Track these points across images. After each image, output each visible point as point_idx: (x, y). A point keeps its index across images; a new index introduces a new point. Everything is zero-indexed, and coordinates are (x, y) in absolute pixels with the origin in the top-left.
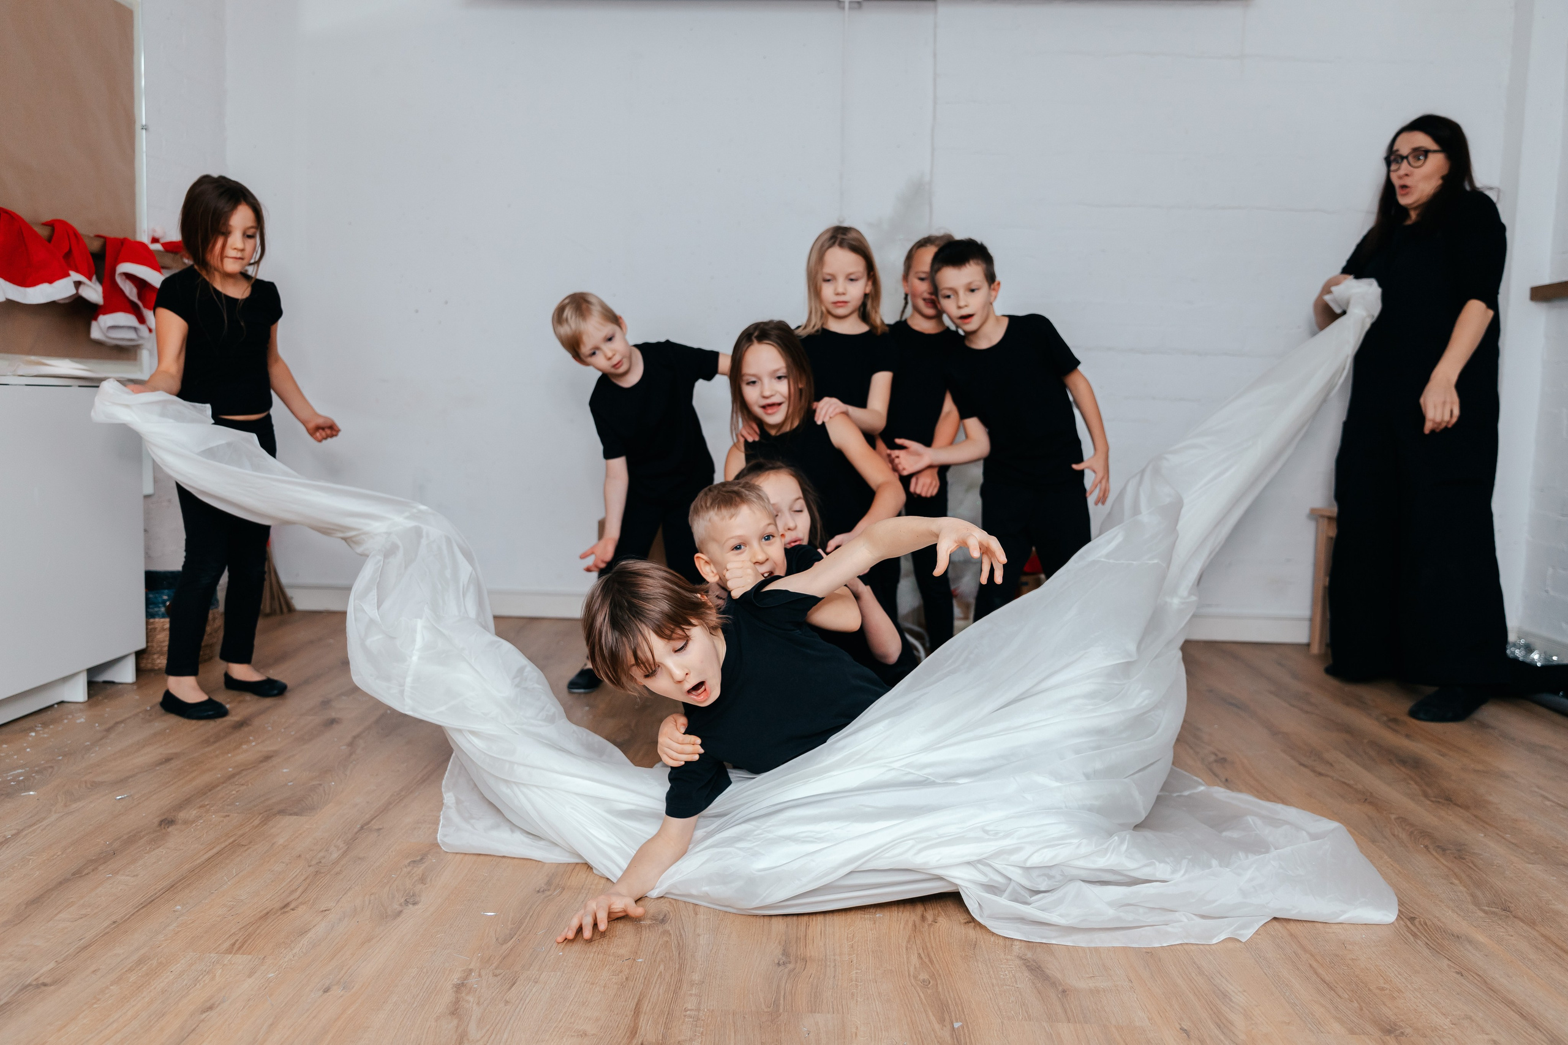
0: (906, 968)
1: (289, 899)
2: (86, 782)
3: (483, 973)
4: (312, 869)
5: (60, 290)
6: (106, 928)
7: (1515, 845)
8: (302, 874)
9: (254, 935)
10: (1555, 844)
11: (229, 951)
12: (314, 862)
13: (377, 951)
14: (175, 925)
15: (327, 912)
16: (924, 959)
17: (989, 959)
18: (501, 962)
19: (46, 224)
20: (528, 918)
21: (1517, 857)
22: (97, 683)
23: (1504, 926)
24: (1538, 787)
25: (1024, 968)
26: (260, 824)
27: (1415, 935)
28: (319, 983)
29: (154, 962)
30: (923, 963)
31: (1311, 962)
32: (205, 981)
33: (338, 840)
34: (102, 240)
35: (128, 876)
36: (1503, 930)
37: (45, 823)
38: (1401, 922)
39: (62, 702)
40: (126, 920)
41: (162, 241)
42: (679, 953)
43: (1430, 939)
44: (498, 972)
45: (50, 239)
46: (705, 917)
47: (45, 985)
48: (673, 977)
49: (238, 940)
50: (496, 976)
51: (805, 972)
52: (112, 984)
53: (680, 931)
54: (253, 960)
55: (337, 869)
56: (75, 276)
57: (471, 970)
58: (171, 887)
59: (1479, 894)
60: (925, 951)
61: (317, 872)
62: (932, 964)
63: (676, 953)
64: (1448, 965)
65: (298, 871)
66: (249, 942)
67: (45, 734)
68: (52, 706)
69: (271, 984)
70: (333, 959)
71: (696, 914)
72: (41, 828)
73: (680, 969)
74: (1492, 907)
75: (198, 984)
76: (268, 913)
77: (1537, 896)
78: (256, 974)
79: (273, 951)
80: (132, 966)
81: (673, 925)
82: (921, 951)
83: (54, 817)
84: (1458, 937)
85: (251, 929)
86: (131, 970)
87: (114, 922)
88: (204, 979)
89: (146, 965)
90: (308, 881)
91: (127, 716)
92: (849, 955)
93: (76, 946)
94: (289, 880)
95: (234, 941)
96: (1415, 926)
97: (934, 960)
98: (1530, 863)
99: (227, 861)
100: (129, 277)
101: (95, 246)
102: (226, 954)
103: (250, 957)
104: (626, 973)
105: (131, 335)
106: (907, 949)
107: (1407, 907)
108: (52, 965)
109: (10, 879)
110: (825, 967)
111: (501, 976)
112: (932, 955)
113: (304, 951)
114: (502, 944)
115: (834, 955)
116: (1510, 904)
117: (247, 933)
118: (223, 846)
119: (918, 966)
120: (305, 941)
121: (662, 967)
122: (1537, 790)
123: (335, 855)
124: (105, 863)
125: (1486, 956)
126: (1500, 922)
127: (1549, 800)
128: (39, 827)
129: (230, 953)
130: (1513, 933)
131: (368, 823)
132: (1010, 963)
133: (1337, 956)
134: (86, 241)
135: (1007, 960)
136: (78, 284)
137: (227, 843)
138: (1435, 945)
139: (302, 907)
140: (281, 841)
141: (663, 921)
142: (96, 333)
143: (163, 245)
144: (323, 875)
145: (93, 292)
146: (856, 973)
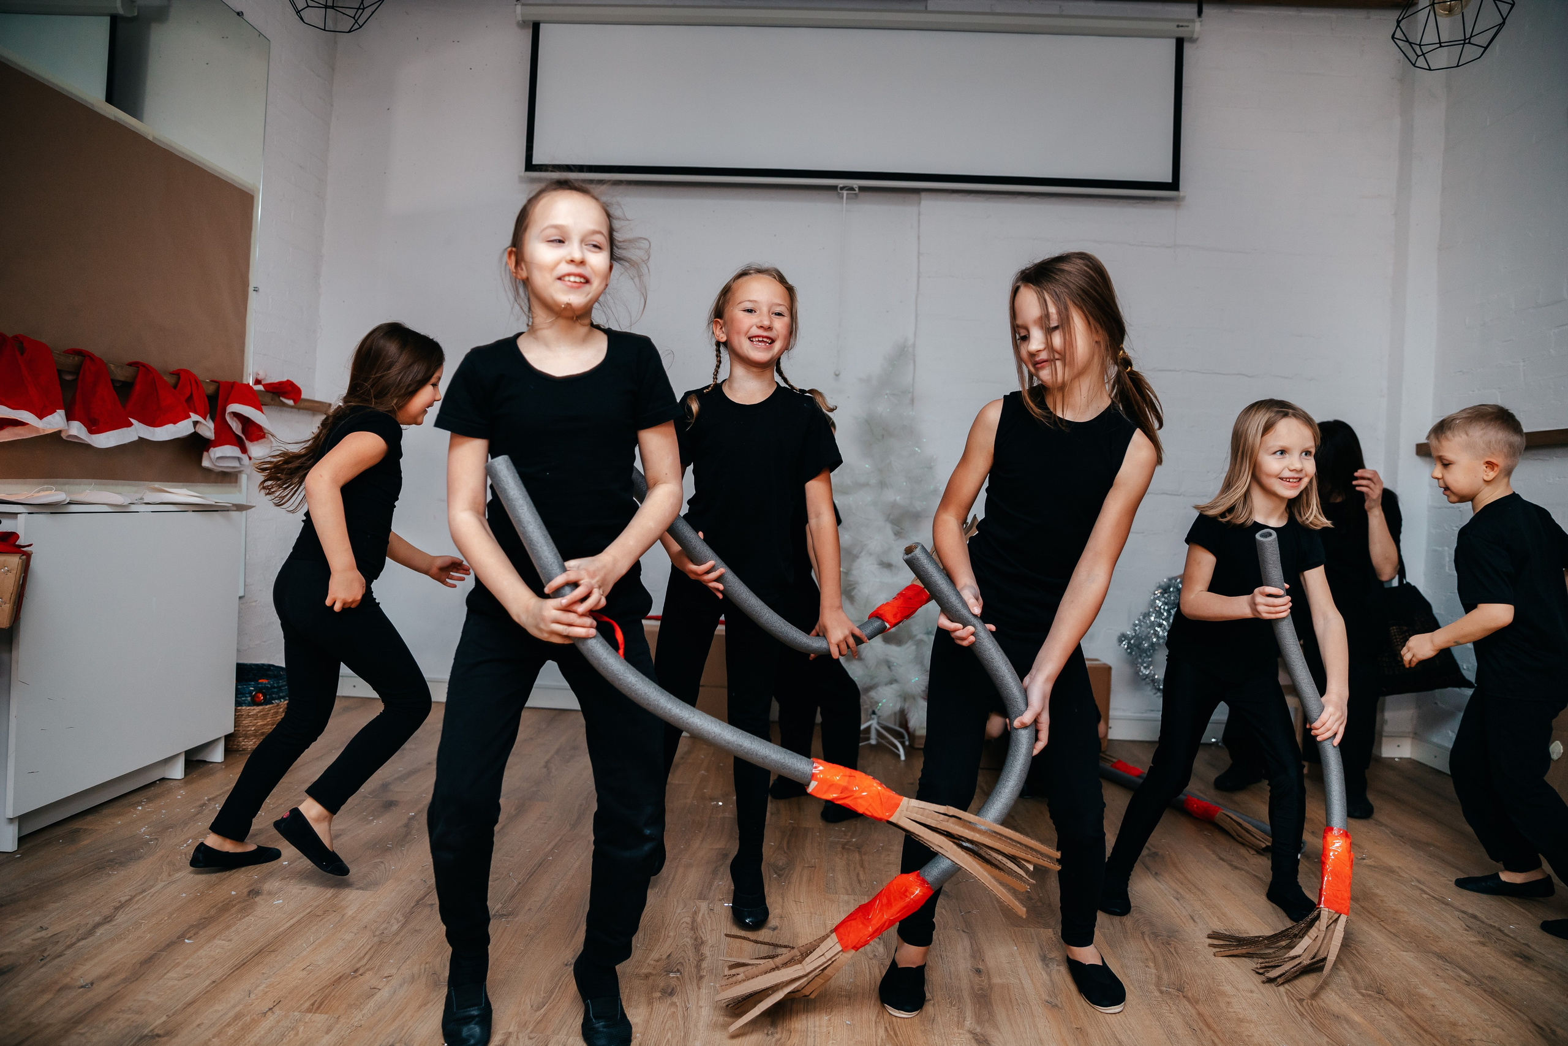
0: (874, 1040)
1: (358, 966)
2: (185, 854)
3: (520, 1036)
4: (376, 939)
5: (182, 429)
6: (207, 987)
7: (1394, 934)
8: (368, 943)
9: (330, 997)
10: (1427, 934)
11: (309, 1010)
12: (377, 933)
13: (431, 1014)
14: (264, 985)
15: (390, 978)
16: (890, 1032)
17: (945, 1033)
18: (535, 1027)
19: (172, 373)
20: (558, 988)
21: (1394, 945)
22: (193, 761)
23: (1377, 1007)
24: (1419, 882)
25: (973, 1041)
26: (332, 896)
27: (1302, 1015)
28: (384, 1040)
29: (248, 1018)
30: (888, 1035)
31: (1213, 1038)
32: (290, 1036)
33: (397, 914)
34: (217, 384)
35: (223, 940)
36: (1376, 1011)
37: (153, 890)
38: (1292, 1003)
39: (163, 779)
40: (223, 981)
41: (263, 383)
42: (684, 1023)
43: (1313, 1017)
44: (533, 1035)
45: (175, 386)
46: (707, 991)
47: (159, 1036)
48: (679, 1043)
49: (316, 1001)
50: (531, 1039)
51: (789, 1041)
52: (213, 1038)
53: (685, 1003)
54: (330, 1019)
55: (398, 939)
56: (194, 417)
57: (510, 1033)
58: (260, 952)
59: (1359, 978)
60: (891, 1026)
61: (381, 941)
62: (896, 1037)
63: (681, 1022)
64: (1327, 1042)
65: (365, 940)
66: (326, 1002)
67: (150, 808)
68: (155, 782)
69: (345, 1040)
70: (395, 1020)
71: (699, 988)
72: (150, 895)
73: (685, 1036)
74: (1369, 991)
75: (285, 1039)
76: (340, 977)
77: (1407, 981)
78: (332, 1031)
79: (346, 1012)
80: (229, 1022)
81: (680, 997)
82: (887, 1025)
83: (160, 885)
84: (1338, 1017)
85: (327, 991)
86: (229, 1025)
87: (214, 982)
88: (289, 1034)
89: (241, 1021)
90: (373, 950)
91: (218, 793)
92: (828, 1027)
93: (184, 1002)
94: (357, 948)
95: (313, 1001)
96: (1303, 1006)
97: (898, 1033)
98: (1404, 951)
99: (306, 930)
100: (236, 415)
101: (210, 389)
102: (307, 1012)
103: (327, 1016)
104: (639, 1040)
105: (236, 464)
106: (876, 1023)
107: (1297, 988)
108: (164, 1018)
109: (126, 940)
110: (807, 1037)
111: (536, 1039)
112: (897, 1028)
113: (372, 1012)
114: (536, 1011)
115: (815, 1027)
116: (1384, 988)
117: (323, 995)
118: (302, 916)
119: (884, 1038)
120: (372, 1004)
121: (670, 1034)
122: (1417, 884)
123: (395, 927)
124: (204, 928)
125: (1360, 1034)
126: (1374, 1004)
127: (1426, 893)
128: (148, 894)
129: (310, 1012)
130: (1383, 1014)
131: (423, 898)
132: (962, 1036)
133: (1236, 1033)
134: (204, 386)
135: (960, 1034)
136: (196, 423)
137: (305, 913)
138: (1317, 1024)
139: (369, 972)
140: (350, 912)
141: (672, 994)
142: (206, 463)
143: (264, 386)
144: (385, 945)
145: (208, 429)
146: (833, 1043)
